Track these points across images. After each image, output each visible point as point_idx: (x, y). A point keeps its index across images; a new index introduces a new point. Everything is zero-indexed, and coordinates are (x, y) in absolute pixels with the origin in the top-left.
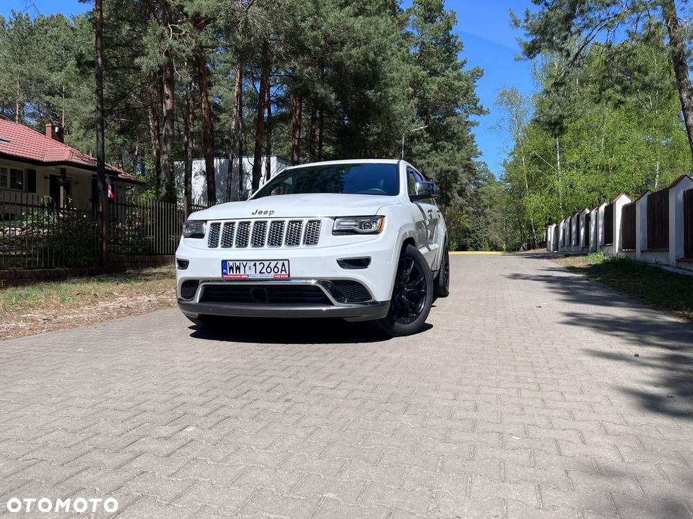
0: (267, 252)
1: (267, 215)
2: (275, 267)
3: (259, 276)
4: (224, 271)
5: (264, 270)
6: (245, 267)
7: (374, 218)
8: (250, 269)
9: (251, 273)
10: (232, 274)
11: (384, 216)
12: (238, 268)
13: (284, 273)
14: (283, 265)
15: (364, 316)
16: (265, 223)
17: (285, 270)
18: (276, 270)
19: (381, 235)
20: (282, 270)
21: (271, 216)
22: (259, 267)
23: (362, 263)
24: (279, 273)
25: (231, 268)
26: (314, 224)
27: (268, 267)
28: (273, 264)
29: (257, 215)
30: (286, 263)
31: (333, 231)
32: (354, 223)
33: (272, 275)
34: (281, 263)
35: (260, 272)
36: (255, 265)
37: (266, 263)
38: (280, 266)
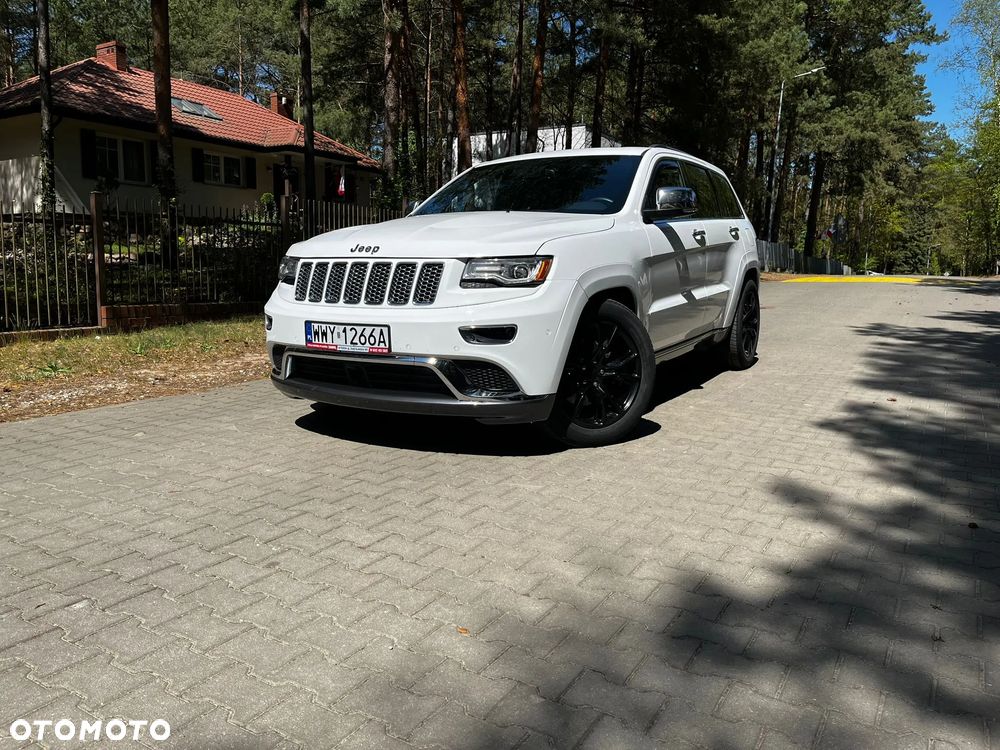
0: (362, 312)
1: (369, 254)
2: (371, 335)
3: (350, 348)
4: (309, 337)
5: (356, 340)
6: (332, 333)
7: (531, 260)
8: (339, 337)
9: (339, 342)
10: (318, 342)
11: (551, 257)
12: (324, 334)
13: (382, 345)
14: (382, 333)
15: (508, 417)
16: (365, 265)
17: (384, 342)
18: (372, 339)
19: (543, 288)
20: (380, 342)
21: (375, 255)
22: (350, 335)
23: (503, 334)
24: (376, 345)
25: (316, 333)
26: (433, 270)
27: (362, 335)
28: (368, 331)
29: (357, 254)
30: (385, 330)
31: (463, 281)
32: (498, 269)
33: (365, 349)
34: (378, 330)
35: (352, 343)
36: (345, 331)
37: (359, 329)
38: (377, 334)
